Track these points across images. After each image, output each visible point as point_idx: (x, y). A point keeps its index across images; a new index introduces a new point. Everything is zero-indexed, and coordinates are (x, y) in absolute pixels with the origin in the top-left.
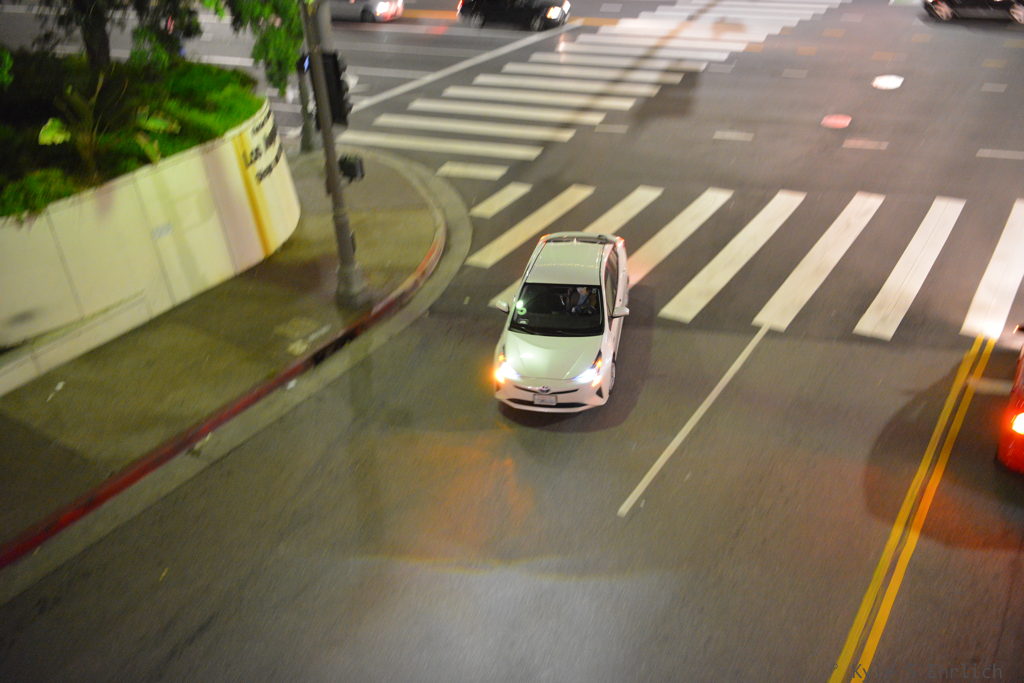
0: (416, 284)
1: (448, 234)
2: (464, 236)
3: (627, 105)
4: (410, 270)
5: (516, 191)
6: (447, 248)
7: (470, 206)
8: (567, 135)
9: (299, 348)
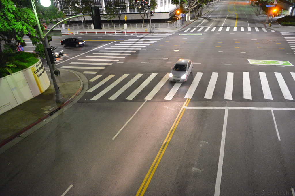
0: (75, 97)
1: (83, 86)
2: (87, 86)
3: (124, 57)
4: (74, 94)
5: (99, 76)
6: (83, 89)
7: (89, 80)
8: (111, 64)
9: (47, 112)
